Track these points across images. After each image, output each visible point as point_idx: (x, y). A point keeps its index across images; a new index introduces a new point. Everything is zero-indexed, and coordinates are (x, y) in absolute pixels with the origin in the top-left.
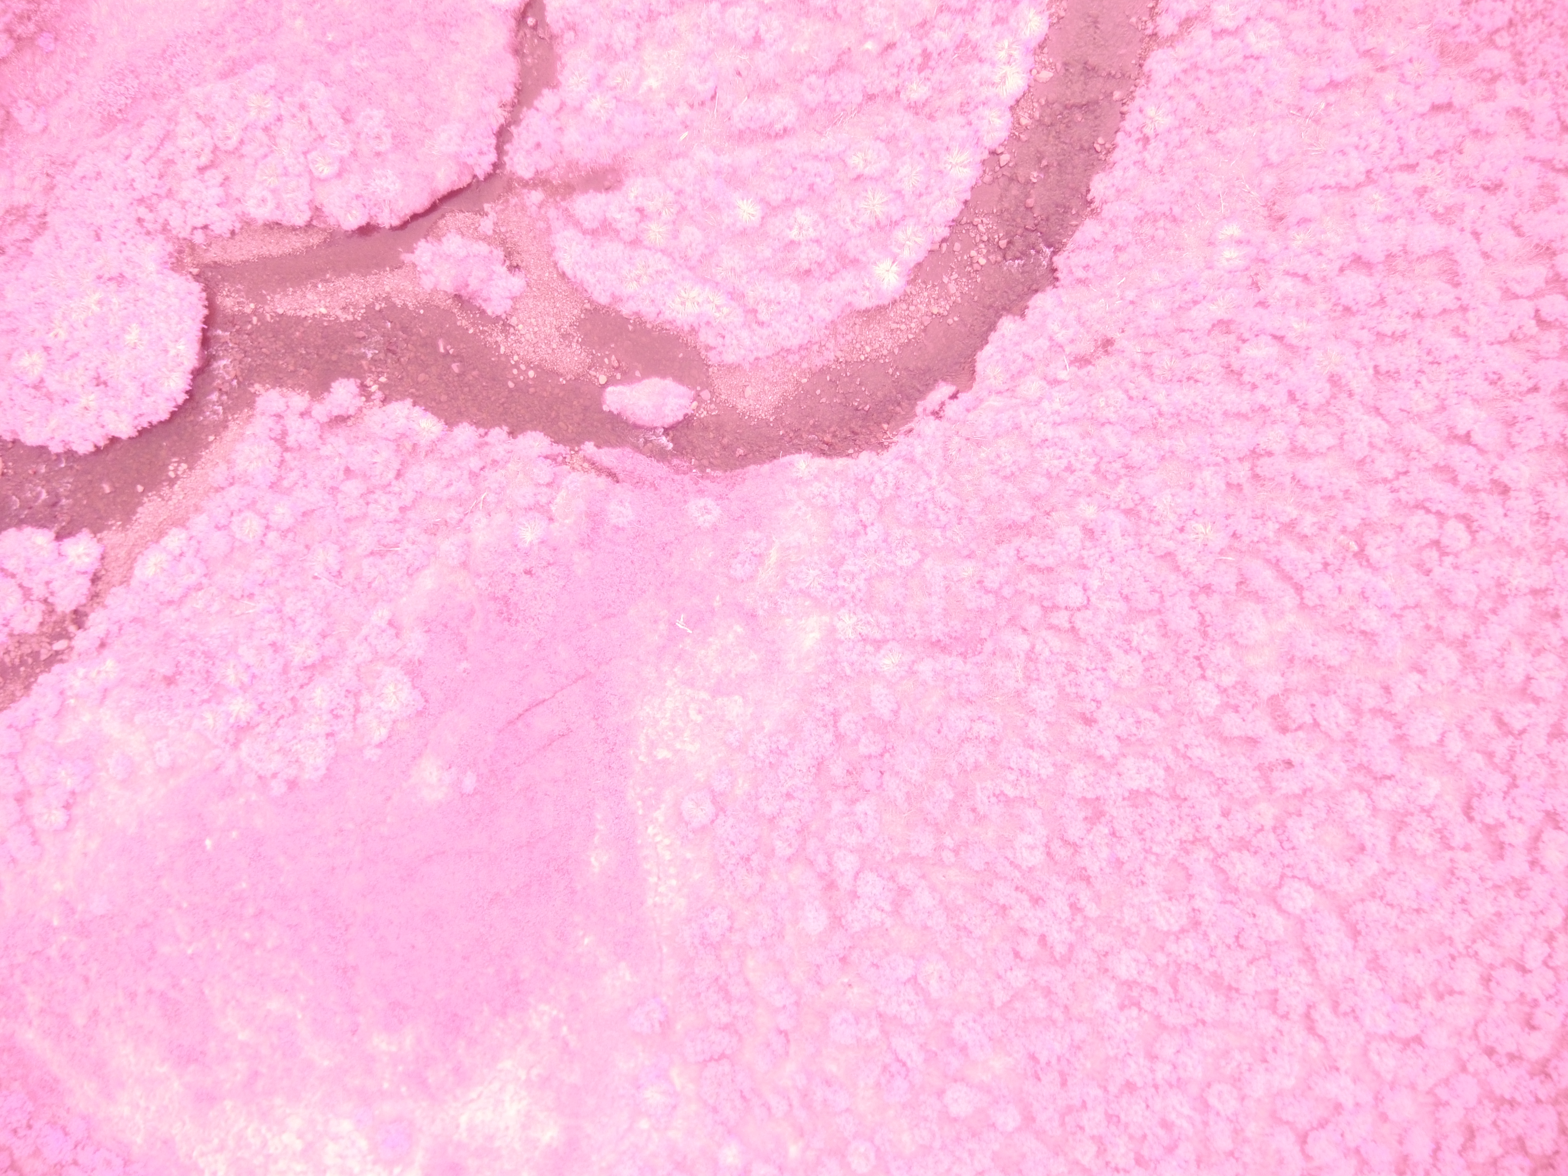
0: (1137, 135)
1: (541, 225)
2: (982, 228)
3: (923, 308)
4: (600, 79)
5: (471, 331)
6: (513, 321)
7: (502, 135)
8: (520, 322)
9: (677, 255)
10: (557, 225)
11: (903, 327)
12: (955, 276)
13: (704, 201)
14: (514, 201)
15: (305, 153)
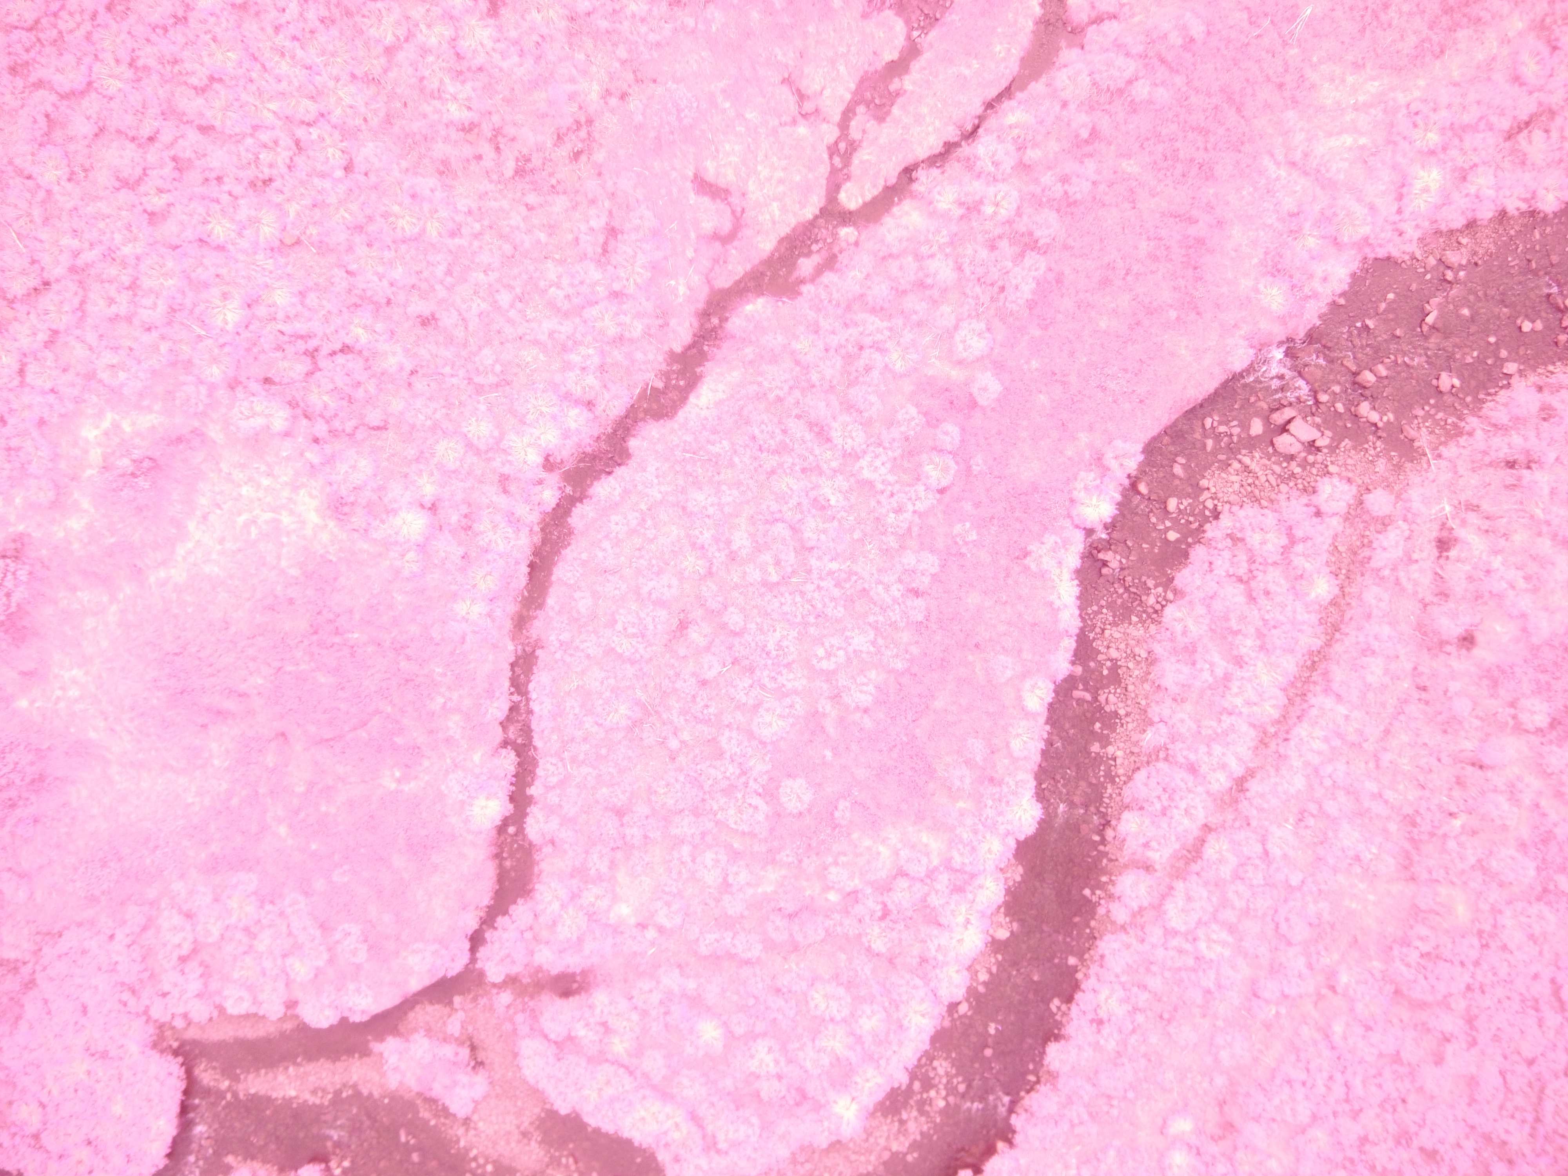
0: (1091, 1016)
1: (508, 1026)
2: (941, 1071)
3: (882, 1142)
4: (574, 896)
5: (433, 1123)
6: (475, 1117)
7: (476, 940)
8: (481, 1119)
9: (638, 1074)
10: (524, 1029)
11: (863, 1158)
12: (914, 1113)
13: (666, 1026)
14: (483, 1001)
15: (285, 956)
